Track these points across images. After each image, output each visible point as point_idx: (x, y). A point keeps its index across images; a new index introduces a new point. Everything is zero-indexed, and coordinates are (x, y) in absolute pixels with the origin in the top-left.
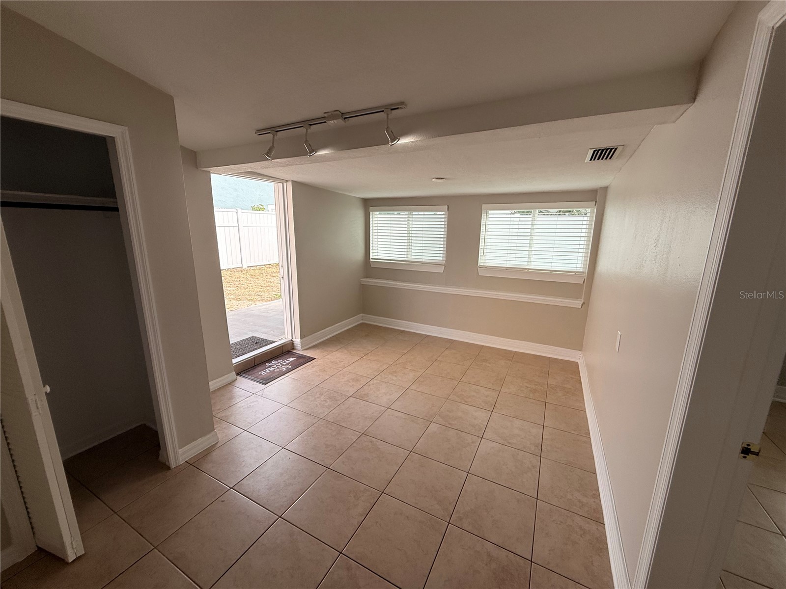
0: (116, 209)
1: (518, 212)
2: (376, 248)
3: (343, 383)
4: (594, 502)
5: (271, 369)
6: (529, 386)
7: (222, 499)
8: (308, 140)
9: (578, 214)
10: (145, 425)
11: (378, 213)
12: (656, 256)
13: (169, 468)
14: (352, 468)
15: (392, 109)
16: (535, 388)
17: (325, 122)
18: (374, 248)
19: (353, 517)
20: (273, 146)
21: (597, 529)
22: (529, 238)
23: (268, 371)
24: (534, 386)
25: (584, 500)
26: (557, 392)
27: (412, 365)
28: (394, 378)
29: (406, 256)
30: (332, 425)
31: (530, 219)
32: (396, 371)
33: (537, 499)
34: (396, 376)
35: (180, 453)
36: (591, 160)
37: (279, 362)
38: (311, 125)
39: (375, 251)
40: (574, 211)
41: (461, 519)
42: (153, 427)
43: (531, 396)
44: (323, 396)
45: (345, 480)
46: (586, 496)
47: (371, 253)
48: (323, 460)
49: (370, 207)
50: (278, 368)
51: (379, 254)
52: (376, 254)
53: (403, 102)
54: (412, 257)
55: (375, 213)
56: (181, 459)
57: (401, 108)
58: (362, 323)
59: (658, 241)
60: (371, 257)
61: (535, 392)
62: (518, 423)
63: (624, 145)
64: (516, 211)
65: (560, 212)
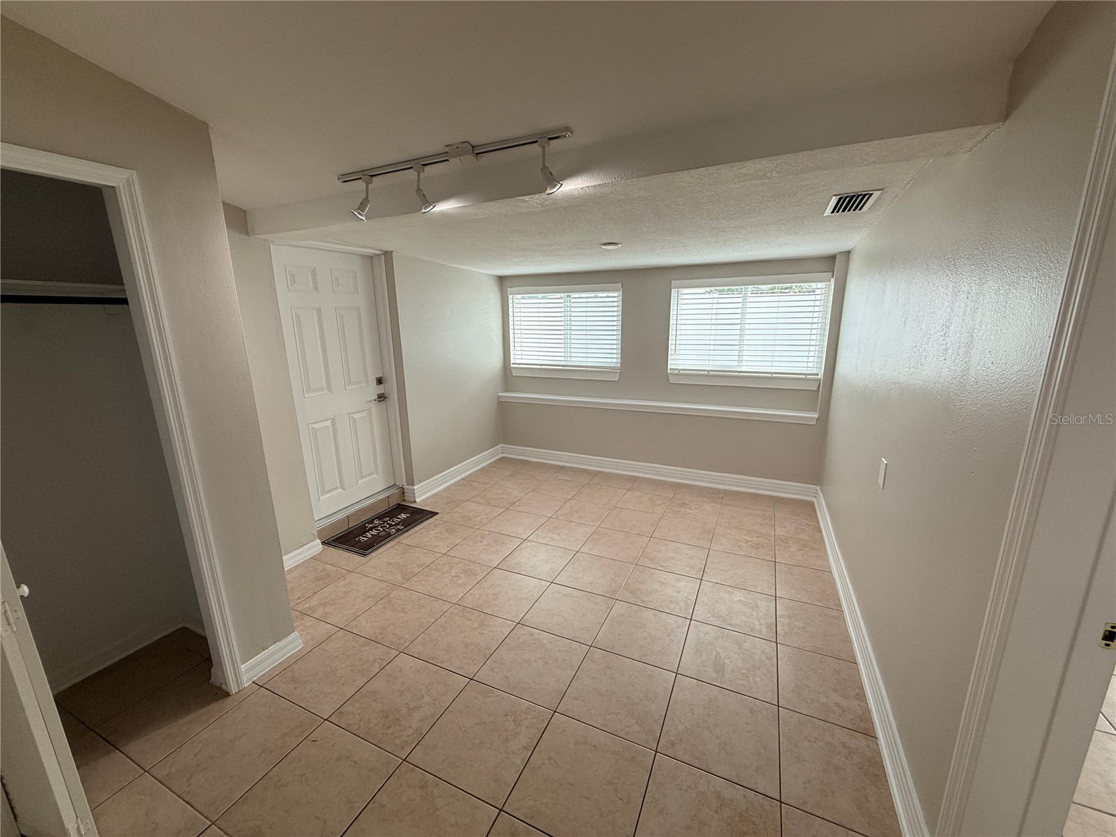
0: (124, 301)
1: (716, 290)
2: (519, 348)
3: (482, 549)
4: (859, 705)
5: (374, 532)
6: (750, 539)
7: (312, 737)
8: (421, 188)
9: (800, 292)
10: (186, 628)
11: (520, 296)
12: (946, 350)
13: (227, 695)
14: (506, 677)
15: (550, 139)
16: (757, 542)
17: (448, 160)
18: (517, 348)
19: (514, 753)
20: (367, 198)
21: (868, 746)
22: (738, 327)
23: (370, 536)
24: (756, 539)
25: (844, 703)
26: (790, 547)
27: (581, 517)
28: (556, 537)
29: (563, 359)
30: (470, 612)
31: (740, 300)
32: (557, 526)
33: (778, 706)
34: (559, 534)
35: (243, 671)
36: (833, 212)
37: (385, 522)
38: (424, 165)
39: (518, 353)
40: (794, 287)
41: (673, 745)
42: (199, 631)
43: (754, 554)
44: (454, 570)
45: (498, 695)
46: (847, 698)
47: (512, 356)
48: (462, 668)
49: (508, 289)
50: (384, 530)
51: (524, 357)
52: (519, 357)
53: (568, 128)
54: (572, 359)
55: (516, 296)
56: (245, 678)
57: (565, 136)
58: (503, 457)
59: (948, 327)
60: (512, 362)
61: (758, 548)
62: (738, 596)
63: (882, 189)
64: (712, 289)
65: (774, 288)
